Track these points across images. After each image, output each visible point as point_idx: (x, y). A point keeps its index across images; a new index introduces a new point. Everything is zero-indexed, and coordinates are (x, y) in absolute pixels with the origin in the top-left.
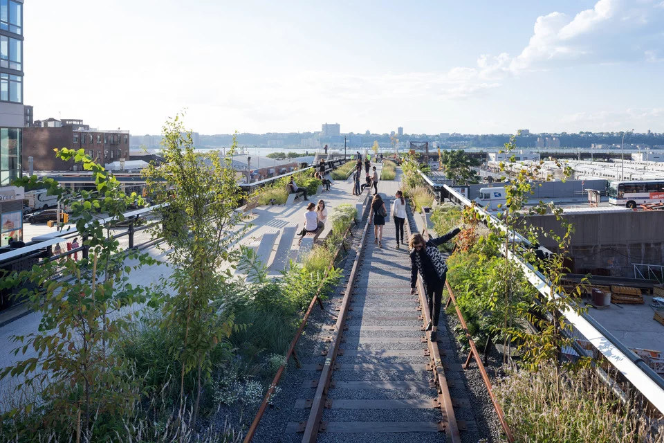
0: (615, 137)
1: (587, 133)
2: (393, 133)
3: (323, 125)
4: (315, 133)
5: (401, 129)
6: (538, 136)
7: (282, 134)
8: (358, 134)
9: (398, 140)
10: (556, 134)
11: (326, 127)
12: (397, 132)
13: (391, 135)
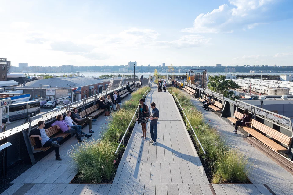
0: (260, 67)
1: (247, 66)
2: (160, 65)
3: (129, 62)
4: (125, 66)
5: (164, 64)
6: (226, 67)
7: (111, 66)
8: (145, 66)
9: (162, 69)
10: (233, 66)
11: (130, 63)
12: (162, 65)
13: (160, 66)
